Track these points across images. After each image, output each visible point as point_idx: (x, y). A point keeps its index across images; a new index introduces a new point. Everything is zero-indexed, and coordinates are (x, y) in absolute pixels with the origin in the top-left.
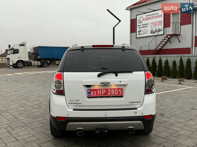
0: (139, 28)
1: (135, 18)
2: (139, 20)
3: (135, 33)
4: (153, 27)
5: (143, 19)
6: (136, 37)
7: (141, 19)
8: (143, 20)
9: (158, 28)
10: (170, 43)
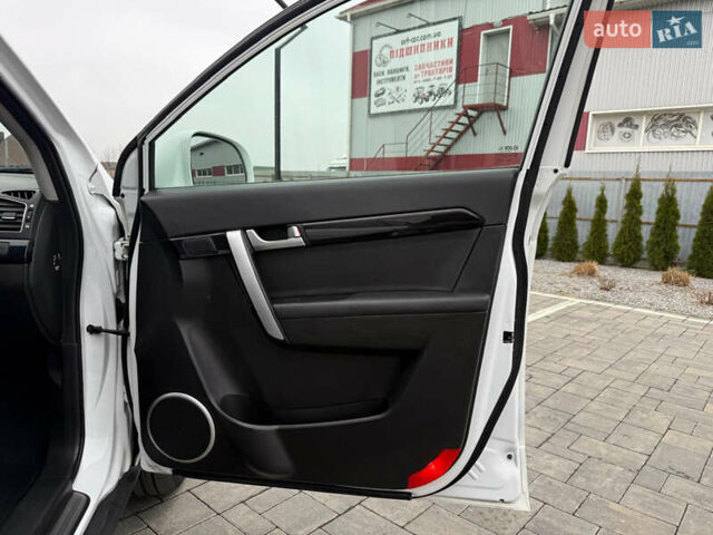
0: (379, 82)
1: (367, 47)
2: (380, 55)
3: (365, 100)
4: (421, 78)
5: (392, 52)
6: (369, 111)
7: (386, 52)
8: (392, 56)
9: (437, 84)
10: (475, 134)
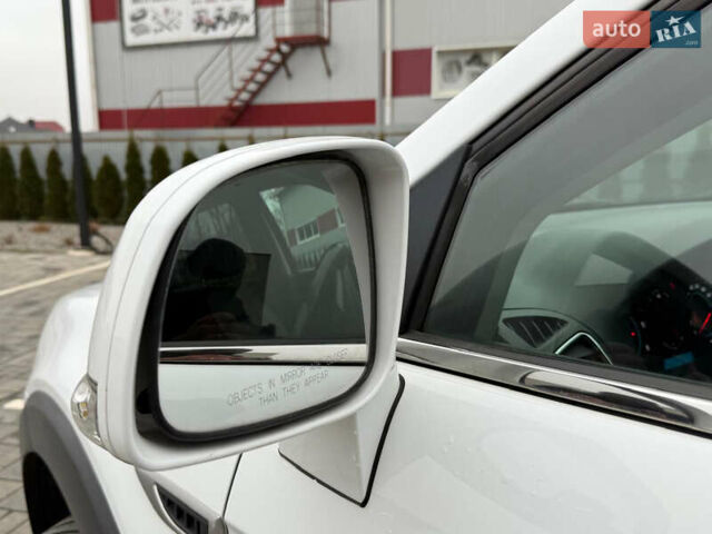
3: (116, 24)
6: (123, 42)
9: (228, 7)
10: (289, 75)
